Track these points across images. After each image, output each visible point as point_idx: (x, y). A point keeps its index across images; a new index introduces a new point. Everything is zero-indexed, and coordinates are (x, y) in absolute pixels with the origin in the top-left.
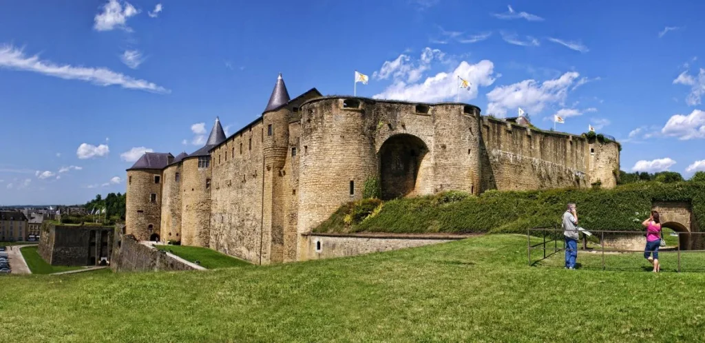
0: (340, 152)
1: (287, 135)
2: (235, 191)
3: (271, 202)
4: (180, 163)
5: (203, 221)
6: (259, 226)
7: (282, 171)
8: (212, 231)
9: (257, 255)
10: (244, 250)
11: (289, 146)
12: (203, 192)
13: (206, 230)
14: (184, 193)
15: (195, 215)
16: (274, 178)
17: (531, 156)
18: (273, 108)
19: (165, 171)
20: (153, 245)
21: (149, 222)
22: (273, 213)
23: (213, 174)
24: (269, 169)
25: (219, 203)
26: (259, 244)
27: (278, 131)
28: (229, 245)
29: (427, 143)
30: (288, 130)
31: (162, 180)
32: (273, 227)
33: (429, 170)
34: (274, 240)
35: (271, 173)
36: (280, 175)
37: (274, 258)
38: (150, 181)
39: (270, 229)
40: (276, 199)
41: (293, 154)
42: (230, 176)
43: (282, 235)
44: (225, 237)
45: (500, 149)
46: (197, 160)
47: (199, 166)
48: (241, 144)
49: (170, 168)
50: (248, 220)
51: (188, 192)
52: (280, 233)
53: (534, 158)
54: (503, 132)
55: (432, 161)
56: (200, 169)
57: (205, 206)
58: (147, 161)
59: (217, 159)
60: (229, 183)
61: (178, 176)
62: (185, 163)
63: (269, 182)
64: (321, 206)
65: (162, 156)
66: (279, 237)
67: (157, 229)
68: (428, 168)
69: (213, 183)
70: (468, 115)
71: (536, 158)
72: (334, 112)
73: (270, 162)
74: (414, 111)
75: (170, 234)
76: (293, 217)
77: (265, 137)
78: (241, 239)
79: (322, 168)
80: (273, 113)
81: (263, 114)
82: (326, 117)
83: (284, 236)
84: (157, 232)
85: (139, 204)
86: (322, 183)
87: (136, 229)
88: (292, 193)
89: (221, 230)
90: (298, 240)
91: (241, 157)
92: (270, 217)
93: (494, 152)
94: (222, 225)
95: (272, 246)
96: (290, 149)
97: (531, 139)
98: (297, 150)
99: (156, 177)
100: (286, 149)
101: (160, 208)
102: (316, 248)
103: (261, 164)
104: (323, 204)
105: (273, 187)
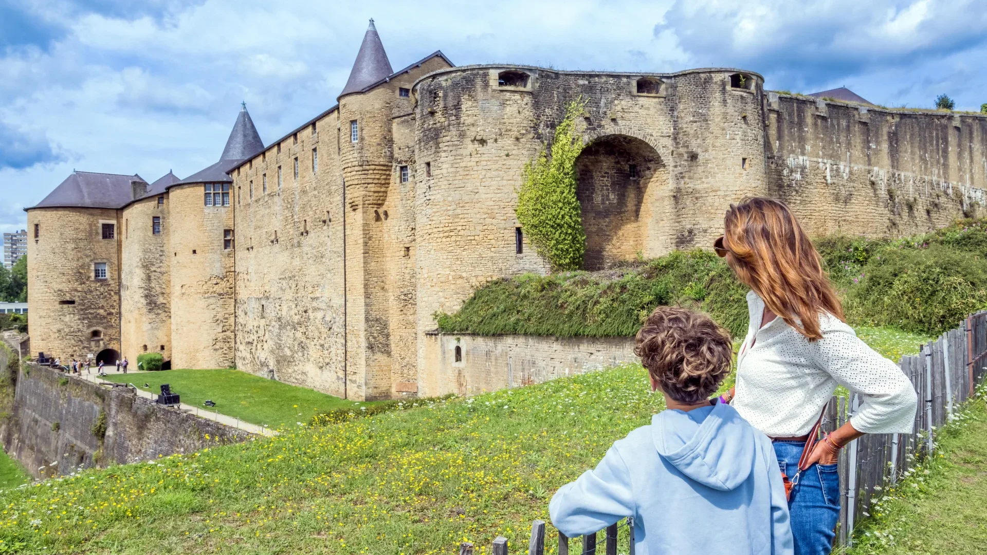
0: (496, 173)
1: (389, 141)
2: (287, 253)
3: (362, 273)
4: (161, 197)
5: (220, 316)
6: (340, 320)
7: (381, 211)
8: (240, 335)
9: (338, 378)
10: (311, 369)
11: (394, 164)
12: (216, 257)
13: (228, 333)
14: (174, 260)
15: (202, 303)
16: (366, 226)
17: (869, 164)
18: (359, 89)
19: (127, 214)
20: (104, 376)
21: (89, 326)
22: (367, 296)
23: (238, 220)
24: (354, 208)
25: (253, 277)
26: (341, 358)
27: (372, 132)
28: (278, 362)
29: (661, 151)
30: (390, 131)
31: (120, 233)
32: (367, 320)
33: (666, 203)
34: (371, 347)
35: (359, 214)
36: (378, 218)
37: (372, 382)
38: (90, 235)
39: (362, 325)
40: (373, 265)
41: (403, 179)
42: (276, 224)
43: (388, 336)
44: (269, 345)
45: (803, 154)
46: (201, 190)
47: (206, 204)
48: (296, 159)
49: (138, 207)
50: (315, 309)
51: (185, 256)
52: (381, 332)
53: (876, 169)
54: (809, 120)
55: (671, 185)
56: (209, 209)
57: (223, 284)
58: (81, 191)
59: (246, 188)
60: (273, 237)
61: (157, 223)
62: (173, 194)
63: (356, 234)
64: (461, 277)
65: (118, 180)
66: (381, 339)
67: (111, 340)
68: (663, 198)
69: (239, 238)
70: (738, 92)
71: (882, 167)
72: (480, 95)
73: (356, 194)
74: (634, 90)
75: (145, 347)
76: (408, 300)
77: (345, 146)
78: (303, 347)
79: (460, 204)
80: (359, 97)
81: (339, 99)
82: (466, 104)
83: (391, 338)
84: (113, 346)
85: (65, 287)
86: (462, 233)
87: (57, 343)
88: (402, 253)
89: (261, 333)
90: (419, 345)
91: (295, 184)
92: (361, 301)
93: (791, 161)
94: (263, 322)
95: (367, 359)
96: (396, 168)
97: (868, 130)
98: (409, 171)
99: (104, 226)
100: (388, 168)
101: (118, 293)
102: (454, 358)
103: (338, 198)
104: (464, 275)
105: (365, 244)
